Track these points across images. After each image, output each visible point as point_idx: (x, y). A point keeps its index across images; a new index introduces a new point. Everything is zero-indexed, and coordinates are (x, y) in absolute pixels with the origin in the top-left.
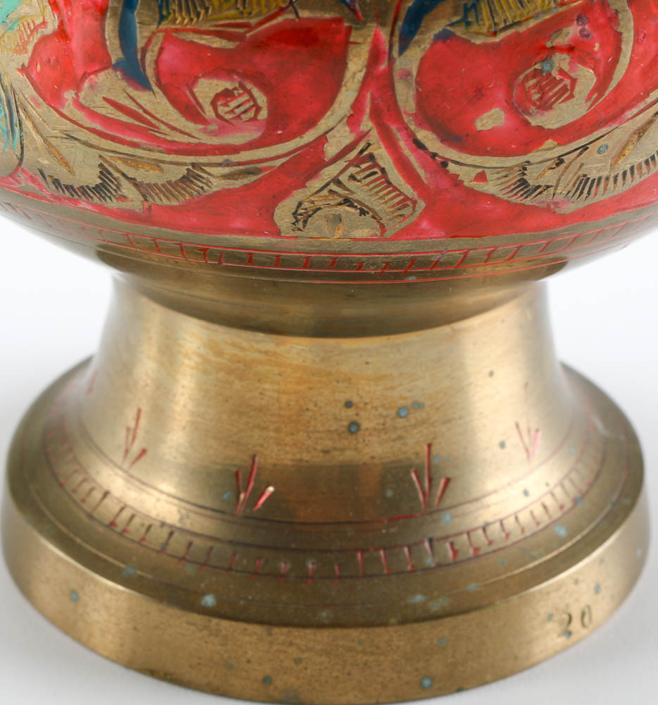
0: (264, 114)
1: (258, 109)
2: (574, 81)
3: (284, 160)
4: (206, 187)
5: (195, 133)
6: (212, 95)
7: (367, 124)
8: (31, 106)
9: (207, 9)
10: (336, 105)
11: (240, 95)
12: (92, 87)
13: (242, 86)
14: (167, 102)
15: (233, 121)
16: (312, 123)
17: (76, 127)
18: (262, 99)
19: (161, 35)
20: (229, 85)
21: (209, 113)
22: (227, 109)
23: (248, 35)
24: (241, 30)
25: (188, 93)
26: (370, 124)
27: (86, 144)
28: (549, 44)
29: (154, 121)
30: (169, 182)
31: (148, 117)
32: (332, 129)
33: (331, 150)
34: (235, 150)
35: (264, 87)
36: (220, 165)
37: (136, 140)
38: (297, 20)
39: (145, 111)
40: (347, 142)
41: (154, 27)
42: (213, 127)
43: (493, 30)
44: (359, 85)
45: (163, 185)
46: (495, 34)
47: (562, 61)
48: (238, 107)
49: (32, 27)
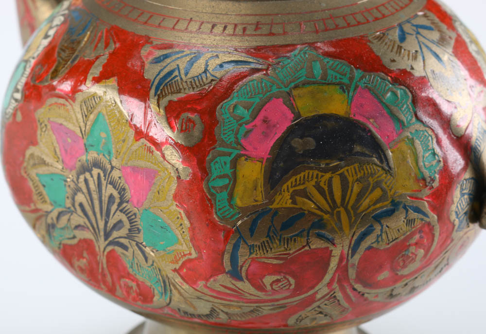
0: (293, 287)
1: (290, 285)
2: (416, 255)
3: (297, 302)
4: (260, 314)
5: (261, 295)
6: (271, 281)
7: (335, 285)
8: (179, 285)
9: (271, 249)
10: (324, 280)
11: (283, 281)
12: (215, 280)
13: (284, 277)
14: (250, 285)
15: (279, 291)
16: (313, 287)
17: (203, 295)
18: (292, 281)
19: (250, 260)
20: (279, 277)
21: (269, 288)
22: (277, 286)
23: (289, 258)
24: (286, 256)
25: (260, 281)
26: (337, 285)
27: (206, 300)
28: (408, 244)
29: (242, 292)
30: (244, 313)
31: (240, 291)
32: (320, 289)
33: (318, 296)
34: (277, 300)
35: (294, 277)
36: (269, 306)
37: (232, 299)
38: (310, 250)
39: (239, 289)
40: (326, 293)
41: (247, 257)
42: (270, 293)
43: (388, 242)
44: (334, 272)
45: (241, 314)
46: (388, 244)
47: (412, 249)
48: (282, 285)
49: (182, 254)
